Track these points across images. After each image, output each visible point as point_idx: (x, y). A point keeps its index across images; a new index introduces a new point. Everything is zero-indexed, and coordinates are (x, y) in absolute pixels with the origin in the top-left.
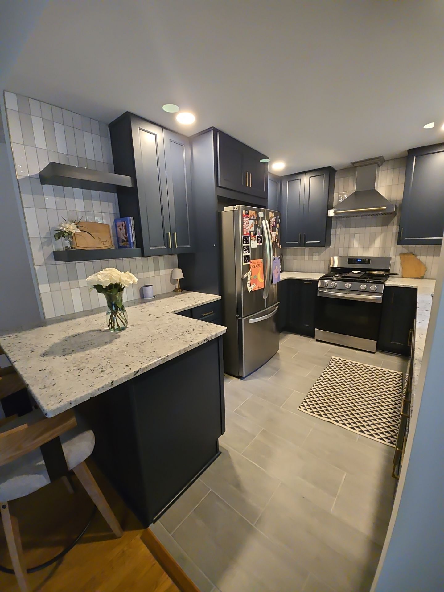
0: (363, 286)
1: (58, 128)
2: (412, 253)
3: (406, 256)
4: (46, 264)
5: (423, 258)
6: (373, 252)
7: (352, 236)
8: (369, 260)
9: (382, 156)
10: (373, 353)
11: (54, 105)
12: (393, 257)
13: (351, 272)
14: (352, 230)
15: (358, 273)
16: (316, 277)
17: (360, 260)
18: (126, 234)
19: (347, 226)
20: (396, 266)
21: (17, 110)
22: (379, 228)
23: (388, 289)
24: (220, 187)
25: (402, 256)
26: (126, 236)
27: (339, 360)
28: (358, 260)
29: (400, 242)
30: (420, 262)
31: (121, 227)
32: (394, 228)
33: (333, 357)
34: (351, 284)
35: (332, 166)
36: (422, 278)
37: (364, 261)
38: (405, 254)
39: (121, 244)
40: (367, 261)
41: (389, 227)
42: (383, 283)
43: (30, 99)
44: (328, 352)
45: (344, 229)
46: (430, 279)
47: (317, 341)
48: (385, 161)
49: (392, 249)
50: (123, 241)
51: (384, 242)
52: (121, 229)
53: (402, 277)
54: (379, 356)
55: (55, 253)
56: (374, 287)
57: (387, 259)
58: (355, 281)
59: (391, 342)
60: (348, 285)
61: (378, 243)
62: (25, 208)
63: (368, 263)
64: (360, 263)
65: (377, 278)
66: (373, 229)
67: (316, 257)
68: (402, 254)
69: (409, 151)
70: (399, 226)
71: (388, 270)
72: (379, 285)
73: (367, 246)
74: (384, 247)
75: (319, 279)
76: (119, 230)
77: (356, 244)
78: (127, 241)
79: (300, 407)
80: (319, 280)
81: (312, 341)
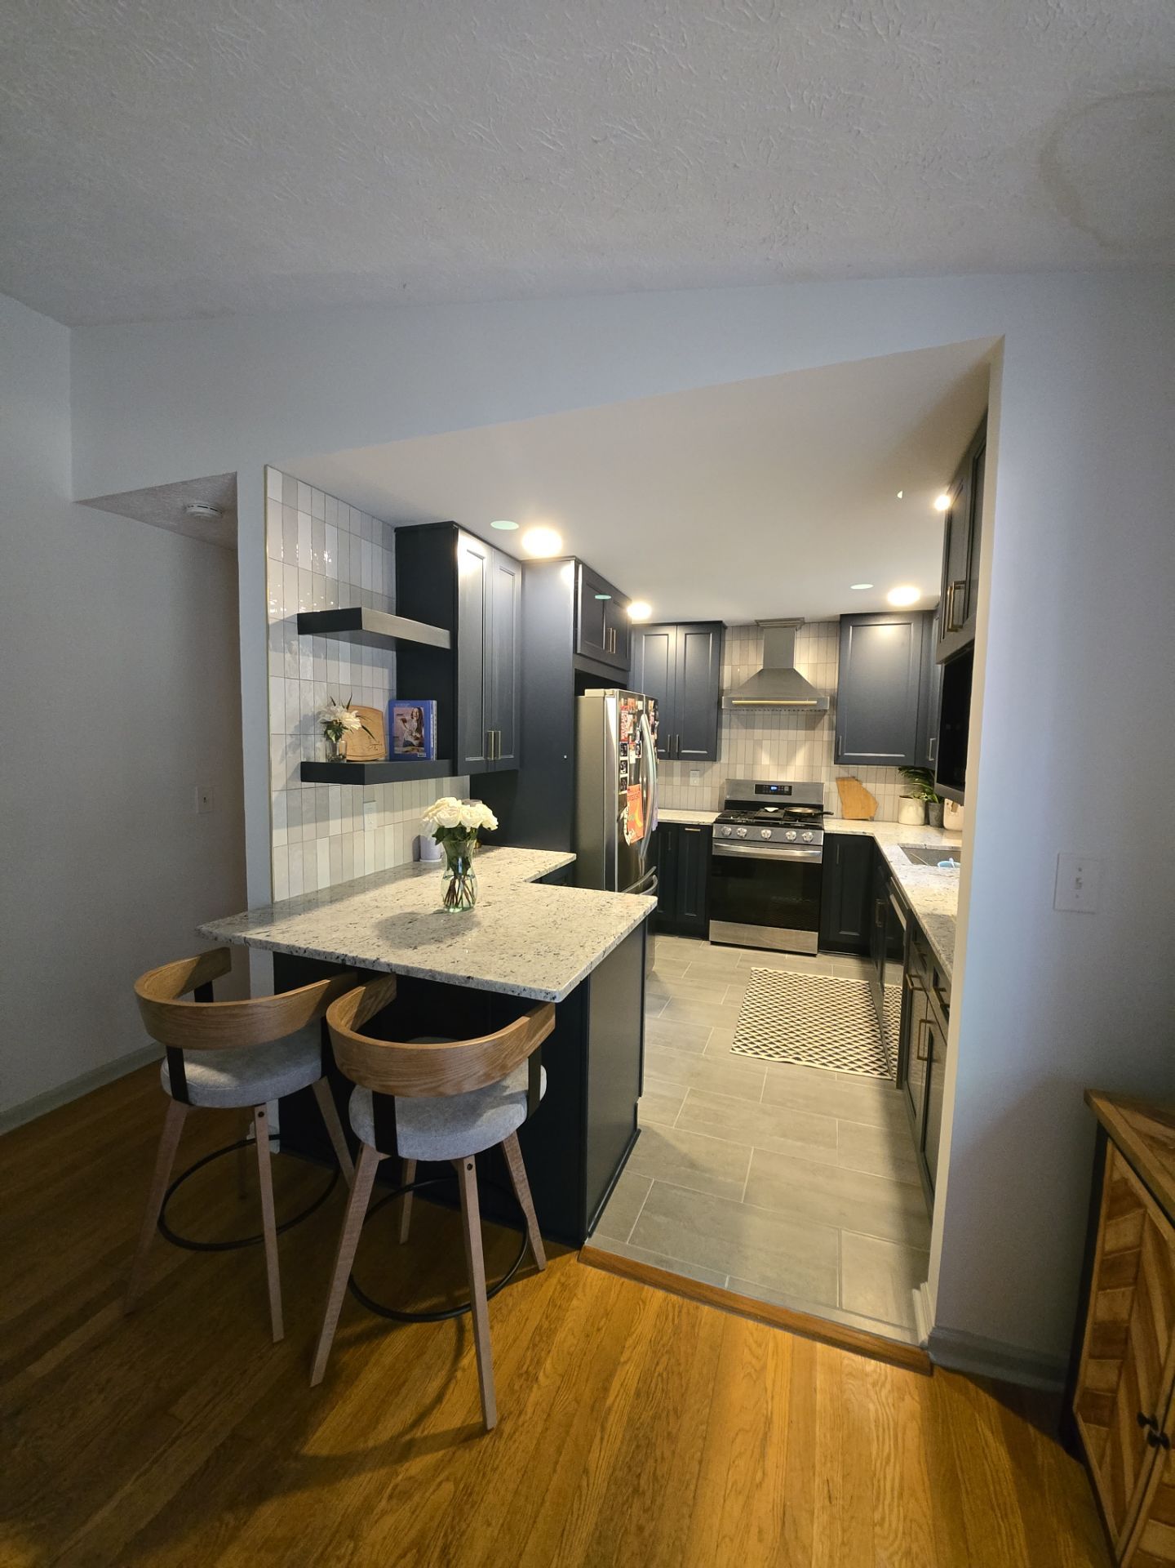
0: (791, 834)
1: (331, 531)
2: (854, 777)
3: (846, 783)
4: (287, 790)
5: (870, 787)
6: (793, 774)
7: (758, 744)
8: (790, 787)
9: (803, 618)
10: (814, 955)
11: (330, 495)
12: (826, 784)
13: (762, 810)
14: (758, 733)
15: (775, 811)
16: (708, 818)
17: (775, 788)
18: (419, 730)
19: (749, 725)
20: (832, 800)
21: (281, 501)
22: (802, 733)
23: (828, 837)
24: (580, 654)
25: (839, 782)
26: (418, 736)
27: (766, 973)
28: (772, 788)
29: (839, 760)
30: (867, 793)
31: (408, 718)
32: (824, 735)
33: (753, 969)
34: (771, 830)
35: (724, 621)
36: (872, 819)
37: (781, 789)
38: (843, 779)
39: (399, 750)
40: (786, 789)
41: (817, 733)
42: (821, 829)
43: (299, 482)
44: (741, 960)
45: (744, 731)
46: (883, 821)
47: (713, 943)
48: (805, 623)
49: (824, 770)
50: (407, 744)
51: (811, 758)
52: (404, 721)
53: (843, 818)
54: (823, 959)
55: (303, 764)
56: (808, 835)
57: (817, 788)
58: (777, 825)
59: (840, 931)
60: (766, 833)
61: (800, 758)
62: (270, 678)
63: (789, 793)
64: (775, 793)
65: (808, 819)
66: (792, 734)
67: (695, 780)
68: (839, 779)
69: (841, 615)
70: (834, 732)
71: (820, 807)
72: (817, 831)
73: (784, 763)
74: (811, 766)
75: (715, 822)
76: (398, 721)
77: (765, 759)
78: (421, 745)
79: (733, 1049)
80: (714, 825)
81: (704, 945)
